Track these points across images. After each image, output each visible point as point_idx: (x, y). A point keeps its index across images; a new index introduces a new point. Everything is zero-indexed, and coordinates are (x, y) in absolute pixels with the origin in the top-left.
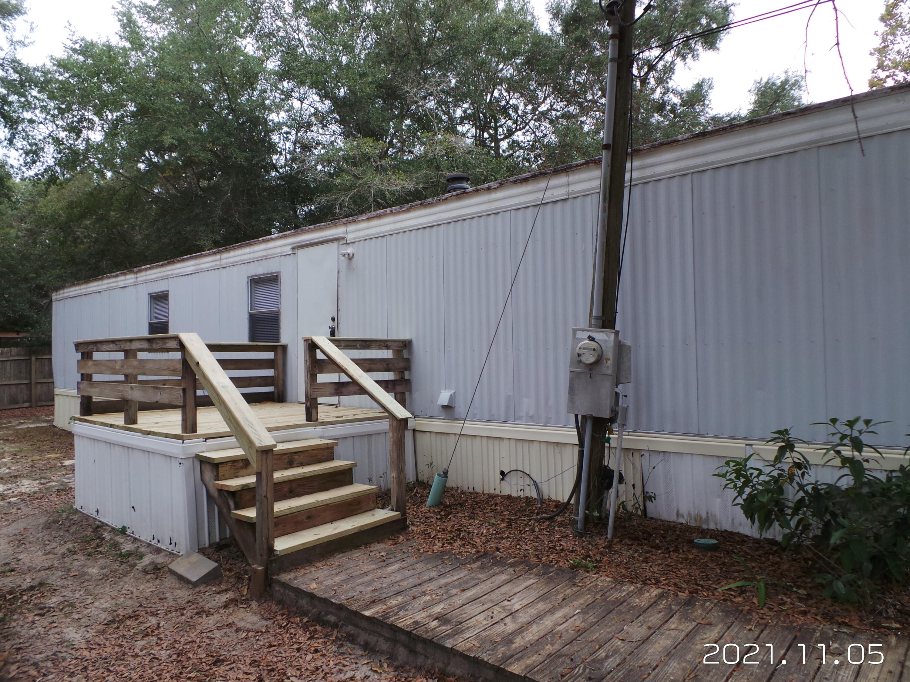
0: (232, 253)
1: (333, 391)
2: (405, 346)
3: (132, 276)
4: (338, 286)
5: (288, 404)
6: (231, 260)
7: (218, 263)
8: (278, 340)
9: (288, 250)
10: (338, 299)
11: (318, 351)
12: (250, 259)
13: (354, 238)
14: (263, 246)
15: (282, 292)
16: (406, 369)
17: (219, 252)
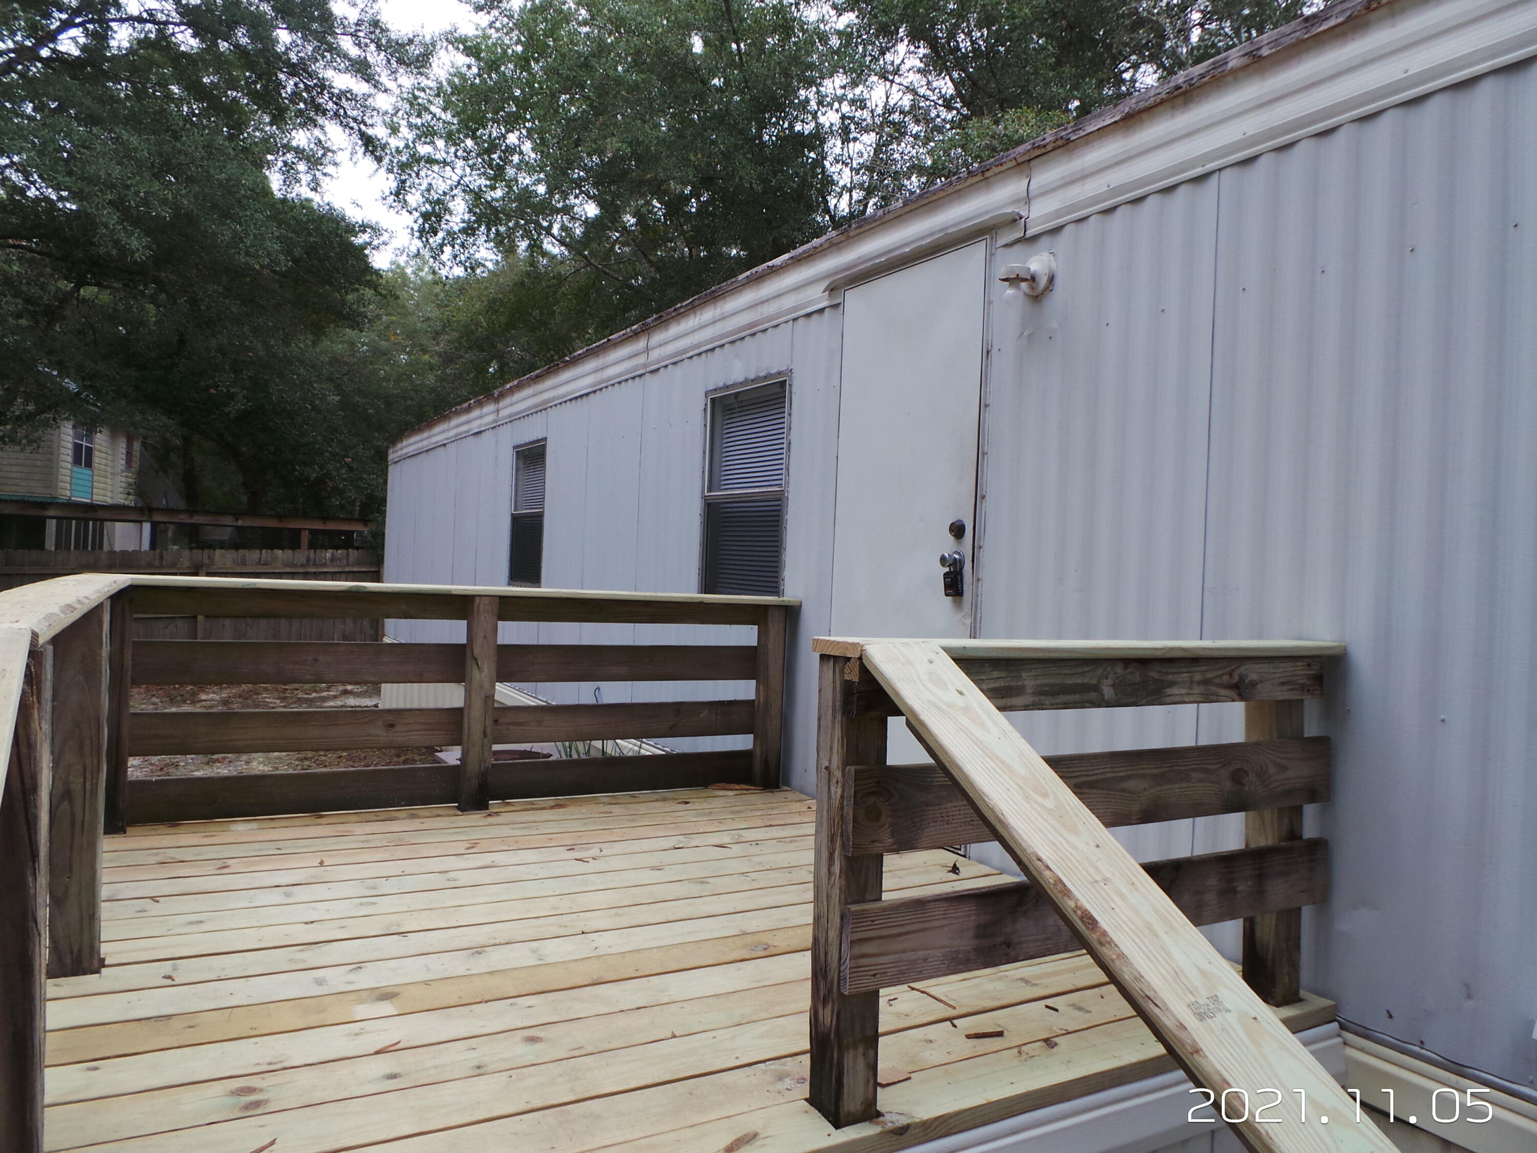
0: (674, 329)
1: (966, 943)
2: (1319, 679)
3: (489, 408)
4: (983, 406)
5: (790, 795)
6: (671, 348)
7: (642, 360)
8: (775, 588)
9: (817, 296)
10: (980, 454)
11: (895, 726)
12: (712, 340)
13: (1058, 214)
14: (748, 296)
15: (794, 437)
16: (1313, 795)
17: (646, 330)
